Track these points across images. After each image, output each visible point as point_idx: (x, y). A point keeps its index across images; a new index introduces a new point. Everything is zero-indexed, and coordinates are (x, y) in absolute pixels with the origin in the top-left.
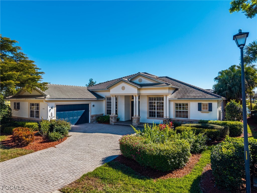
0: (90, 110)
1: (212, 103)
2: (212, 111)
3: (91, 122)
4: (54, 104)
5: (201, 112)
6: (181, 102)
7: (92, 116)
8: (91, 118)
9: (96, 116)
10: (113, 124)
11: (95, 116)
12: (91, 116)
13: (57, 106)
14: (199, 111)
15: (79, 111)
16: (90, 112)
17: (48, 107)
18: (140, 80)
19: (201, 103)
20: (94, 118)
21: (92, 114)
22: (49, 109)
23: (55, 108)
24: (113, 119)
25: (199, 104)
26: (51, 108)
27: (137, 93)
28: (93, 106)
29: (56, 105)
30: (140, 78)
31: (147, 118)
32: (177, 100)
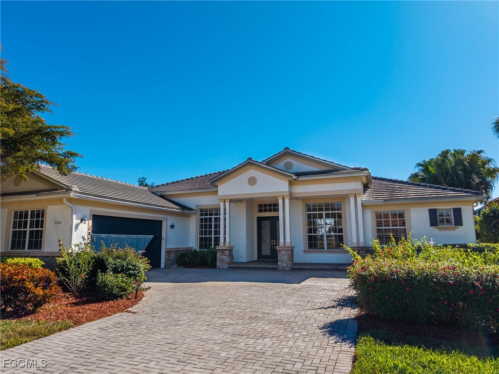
0: (164, 235)
1: (460, 208)
2: (462, 225)
3: (166, 266)
4: (87, 211)
5: (437, 228)
6: (390, 209)
7: (168, 252)
8: (166, 256)
9: (176, 251)
10: (226, 266)
11: (173, 253)
12: (166, 252)
13: (96, 218)
14: (433, 228)
15: (140, 236)
16: (163, 242)
17: (74, 216)
18: (289, 166)
19: (436, 209)
20: (172, 256)
21: (168, 247)
22: (75, 221)
23: (91, 222)
24: (224, 255)
25: (430, 210)
26: (79, 221)
27: (288, 190)
28: (172, 226)
29: (93, 215)
30: (288, 160)
31: (305, 252)
32: (383, 203)
